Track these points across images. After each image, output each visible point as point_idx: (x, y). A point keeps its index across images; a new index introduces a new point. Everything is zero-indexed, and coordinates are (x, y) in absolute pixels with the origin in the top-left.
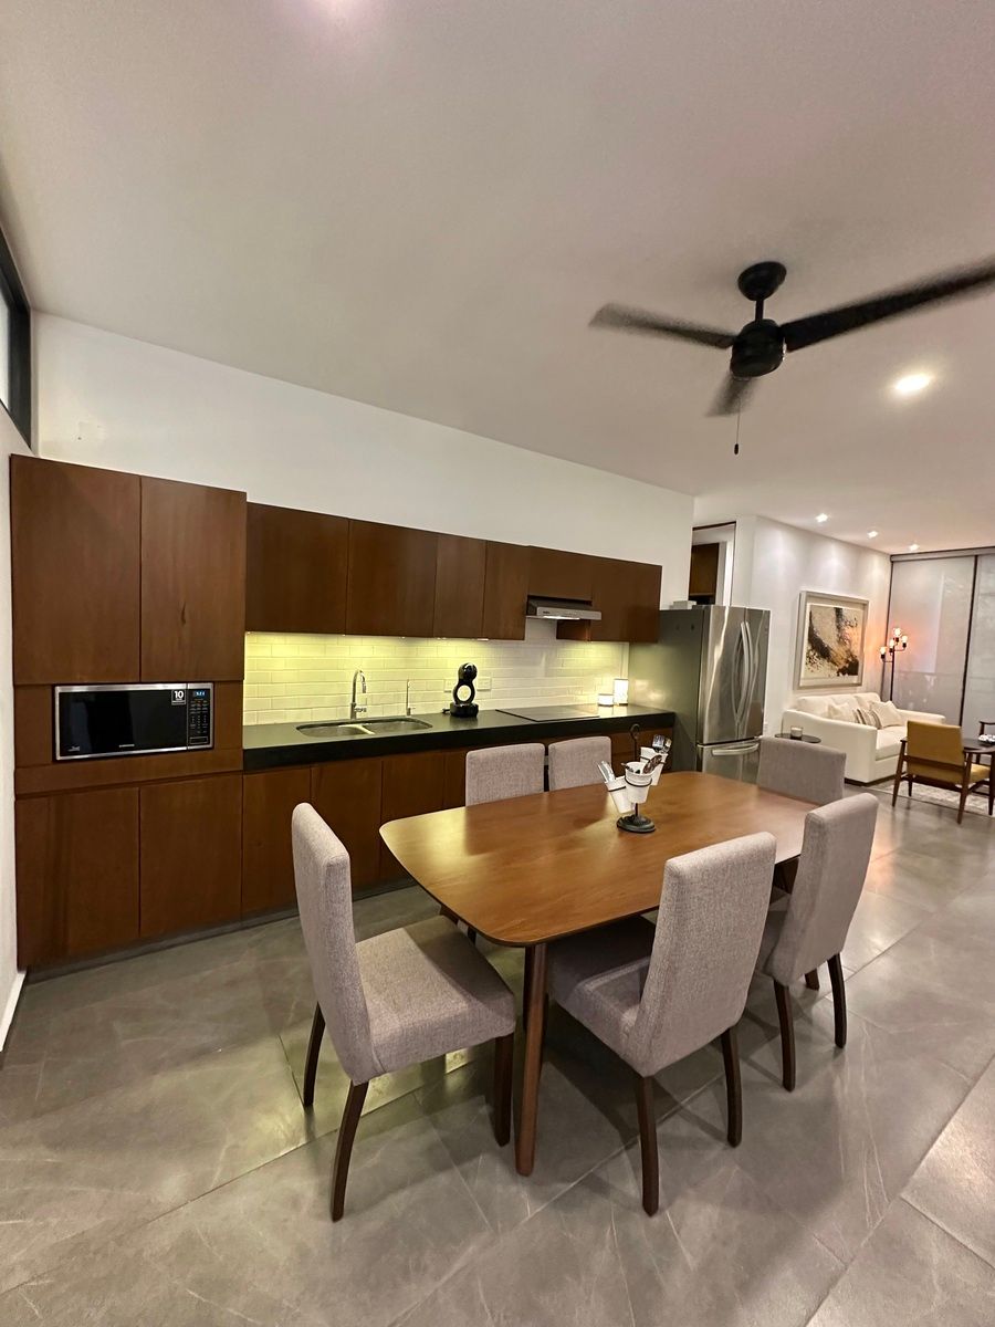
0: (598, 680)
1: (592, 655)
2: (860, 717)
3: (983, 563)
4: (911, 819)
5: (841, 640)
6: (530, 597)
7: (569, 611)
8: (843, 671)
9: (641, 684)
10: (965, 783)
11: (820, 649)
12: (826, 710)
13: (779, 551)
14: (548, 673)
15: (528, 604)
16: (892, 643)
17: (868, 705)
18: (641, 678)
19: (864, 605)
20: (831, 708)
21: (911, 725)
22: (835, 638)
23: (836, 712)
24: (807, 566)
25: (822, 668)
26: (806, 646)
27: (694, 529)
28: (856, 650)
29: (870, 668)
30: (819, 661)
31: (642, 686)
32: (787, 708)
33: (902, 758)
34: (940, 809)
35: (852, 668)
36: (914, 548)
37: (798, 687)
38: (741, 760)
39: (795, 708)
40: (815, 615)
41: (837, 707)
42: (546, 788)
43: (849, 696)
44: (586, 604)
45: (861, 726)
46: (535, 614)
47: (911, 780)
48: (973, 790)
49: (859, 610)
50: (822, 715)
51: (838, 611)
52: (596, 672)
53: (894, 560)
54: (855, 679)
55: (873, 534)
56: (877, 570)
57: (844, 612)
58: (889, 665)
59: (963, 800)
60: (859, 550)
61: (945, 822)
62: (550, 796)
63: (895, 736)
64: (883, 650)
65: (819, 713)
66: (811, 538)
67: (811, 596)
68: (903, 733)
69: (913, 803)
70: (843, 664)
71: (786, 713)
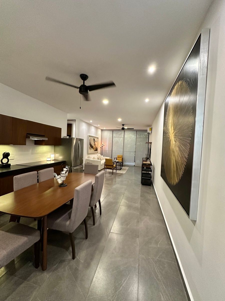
0: (46, 155)
1: (44, 149)
2: (98, 159)
3: (114, 132)
4: (106, 175)
5: (95, 144)
6: (27, 134)
7: (39, 138)
8: (95, 150)
9: (57, 155)
10: (113, 168)
11: (92, 147)
12: (93, 158)
13: (84, 127)
14: (32, 154)
15: (27, 135)
16: (102, 145)
17: (99, 156)
18: (57, 154)
19: (98, 138)
20: (94, 157)
21: (106, 159)
22: (94, 144)
23: (94, 158)
24: (89, 130)
25: (92, 150)
26: (89, 146)
27: (68, 120)
28: (97, 146)
29: (99, 150)
30: (91, 149)
31: (57, 156)
32: (86, 158)
33: (105, 165)
34: (110, 173)
35: (96, 150)
36: (105, 128)
37: (88, 154)
38: (79, 169)
39: (88, 158)
40: (91, 140)
41: (95, 157)
42: (38, 182)
43: (96, 155)
44: (43, 136)
45: (98, 160)
46: (30, 138)
47: (106, 169)
48: (114, 169)
49: (97, 139)
50: (92, 159)
51: (94, 139)
52: (45, 153)
53: (102, 130)
54: (97, 152)
55: (99, 125)
56: (99, 132)
57: (95, 139)
58: (102, 149)
59: (113, 171)
60: (97, 128)
61: (111, 175)
62: (39, 184)
63: (103, 162)
64: (101, 146)
65: (92, 158)
66: (89, 125)
67: (90, 136)
68: (105, 161)
69: (106, 173)
70: (95, 149)
71: (86, 159)
